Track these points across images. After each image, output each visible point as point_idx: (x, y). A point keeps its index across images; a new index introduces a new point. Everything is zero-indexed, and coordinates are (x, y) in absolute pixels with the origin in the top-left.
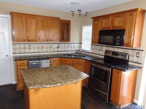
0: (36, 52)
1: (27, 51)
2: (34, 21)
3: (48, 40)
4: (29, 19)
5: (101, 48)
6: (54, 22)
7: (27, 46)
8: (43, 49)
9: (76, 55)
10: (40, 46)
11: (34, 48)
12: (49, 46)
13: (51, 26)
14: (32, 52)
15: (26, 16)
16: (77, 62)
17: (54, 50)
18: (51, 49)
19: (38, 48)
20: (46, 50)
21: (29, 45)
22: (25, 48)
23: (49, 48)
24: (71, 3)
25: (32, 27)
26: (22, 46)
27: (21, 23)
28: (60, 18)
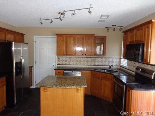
0: (75, 64)
1: (68, 63)
2: (72, 39)
3: (83, 55)
4: (68, 38)
5: (135, 64)
6: (89, 39)
7: (68, 59)
8: (80, 62)
9: (110, 69)
10: (79, 59)
11: (73, 61)
12: (86, 60)
13: (86, 42)
14: (71, 64)
15: (66, 36)
16: (105, 76)
17: (91, 64)
18: (88, 62)
19: (77, 61)
20: (83, 63)
21: (69, 59)
22: (66, 61)
23: (86, 61)
24: (98, 21)
25: (71, 44)
26: (64, 59)
27: (62, 42)
28: (95, 35)
